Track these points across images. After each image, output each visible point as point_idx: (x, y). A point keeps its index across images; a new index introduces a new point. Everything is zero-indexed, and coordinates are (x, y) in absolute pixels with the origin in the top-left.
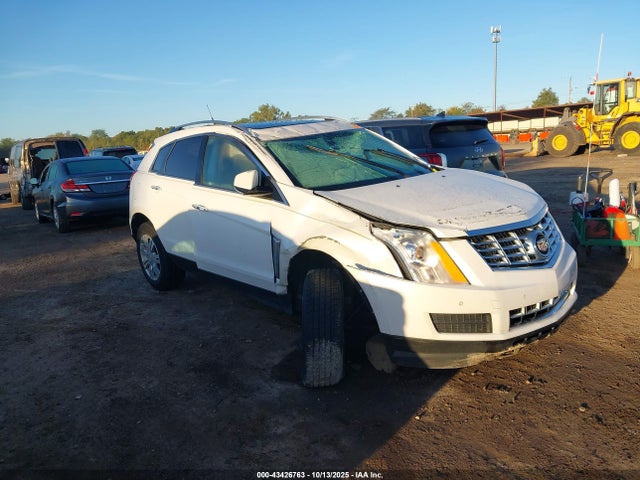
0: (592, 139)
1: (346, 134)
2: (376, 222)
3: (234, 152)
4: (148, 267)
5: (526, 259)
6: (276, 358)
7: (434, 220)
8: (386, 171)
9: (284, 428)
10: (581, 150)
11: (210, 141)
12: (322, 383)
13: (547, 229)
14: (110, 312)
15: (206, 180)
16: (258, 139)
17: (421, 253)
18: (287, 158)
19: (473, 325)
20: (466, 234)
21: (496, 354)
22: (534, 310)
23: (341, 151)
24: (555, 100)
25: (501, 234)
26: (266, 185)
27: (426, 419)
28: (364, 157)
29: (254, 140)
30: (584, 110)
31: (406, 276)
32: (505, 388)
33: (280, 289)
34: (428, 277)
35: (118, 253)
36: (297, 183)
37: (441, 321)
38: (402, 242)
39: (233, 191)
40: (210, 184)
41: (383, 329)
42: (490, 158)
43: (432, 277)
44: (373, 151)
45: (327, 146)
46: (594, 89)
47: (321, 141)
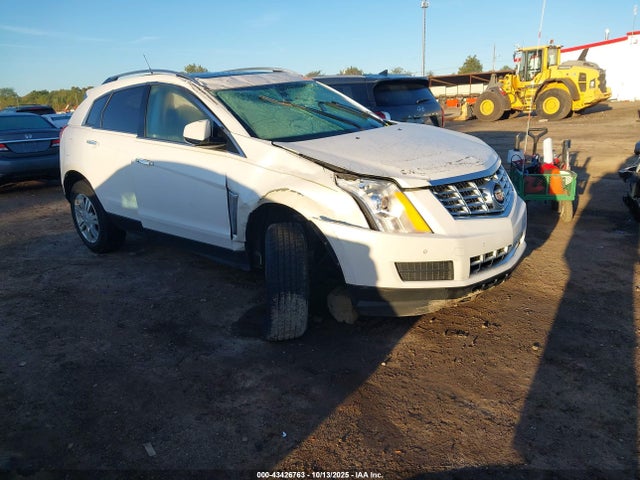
0: (517, 104)
1: (299, 85)
2: (341, 173)
3: (179, 102)
4: (85, 228)
5: (485, 208)
6: (235, 315)
7: (398, 171)
8: (342, 124)
9: (251, 382)
10: (506, 116)
11: (154, 91)
12: (287, 336)
13: (502, 180)
14: (46, 277)
15: (150, 133)
16: (206, 88)
17: (386, 203)
18: (239, 107)
19: (435, 272)
20: (430, 184)
21: (456, 301)
22: (491, 258)
23: (295, 102)
24: (480, 67)
25: (461, 184)
26: (219, 136)
27: (392, 364)
28: (319, 109)
29: (203, 89)
30: (509, 76)
31: (372, 227)
32: (463, 333)
33: (237, 245)
34: (392, 228)
35: (45, 217)
36: (253, 134)
37: (405, 270)
38: (368, 192)
39: (184, 143)
40: (154, 136)
41: (349, 280)
42: (432, 117)
43: (397, 227)
44: (327, 103)
45: (280, 98)
46: (519, 55)
47: (273, 91)
